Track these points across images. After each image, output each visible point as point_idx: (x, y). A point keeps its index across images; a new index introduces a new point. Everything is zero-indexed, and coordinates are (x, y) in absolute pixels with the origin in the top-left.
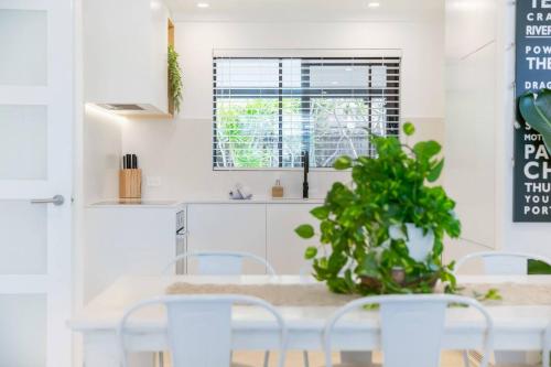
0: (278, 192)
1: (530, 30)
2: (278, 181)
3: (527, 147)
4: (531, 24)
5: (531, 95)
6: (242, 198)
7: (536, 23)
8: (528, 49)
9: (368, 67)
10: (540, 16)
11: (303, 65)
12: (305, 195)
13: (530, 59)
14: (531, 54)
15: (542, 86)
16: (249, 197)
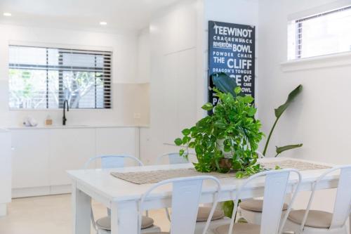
0: (49, 122)
1: (215, 44)
2: (49, 116)
3: (214, 99)
4: (215, 41)
5: (216, 75)
6: (31, 126)
7: (217, 41)
8: (214, 53)
9: (94, 56)
10: (218, 38)
11: (60, 52)
12: (64, 123)
13: (215, 58)
14: (215, 55)
15: (220, 71)
16: (36, 125)
